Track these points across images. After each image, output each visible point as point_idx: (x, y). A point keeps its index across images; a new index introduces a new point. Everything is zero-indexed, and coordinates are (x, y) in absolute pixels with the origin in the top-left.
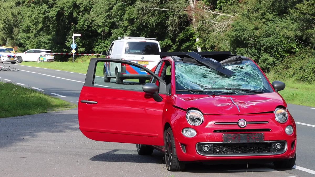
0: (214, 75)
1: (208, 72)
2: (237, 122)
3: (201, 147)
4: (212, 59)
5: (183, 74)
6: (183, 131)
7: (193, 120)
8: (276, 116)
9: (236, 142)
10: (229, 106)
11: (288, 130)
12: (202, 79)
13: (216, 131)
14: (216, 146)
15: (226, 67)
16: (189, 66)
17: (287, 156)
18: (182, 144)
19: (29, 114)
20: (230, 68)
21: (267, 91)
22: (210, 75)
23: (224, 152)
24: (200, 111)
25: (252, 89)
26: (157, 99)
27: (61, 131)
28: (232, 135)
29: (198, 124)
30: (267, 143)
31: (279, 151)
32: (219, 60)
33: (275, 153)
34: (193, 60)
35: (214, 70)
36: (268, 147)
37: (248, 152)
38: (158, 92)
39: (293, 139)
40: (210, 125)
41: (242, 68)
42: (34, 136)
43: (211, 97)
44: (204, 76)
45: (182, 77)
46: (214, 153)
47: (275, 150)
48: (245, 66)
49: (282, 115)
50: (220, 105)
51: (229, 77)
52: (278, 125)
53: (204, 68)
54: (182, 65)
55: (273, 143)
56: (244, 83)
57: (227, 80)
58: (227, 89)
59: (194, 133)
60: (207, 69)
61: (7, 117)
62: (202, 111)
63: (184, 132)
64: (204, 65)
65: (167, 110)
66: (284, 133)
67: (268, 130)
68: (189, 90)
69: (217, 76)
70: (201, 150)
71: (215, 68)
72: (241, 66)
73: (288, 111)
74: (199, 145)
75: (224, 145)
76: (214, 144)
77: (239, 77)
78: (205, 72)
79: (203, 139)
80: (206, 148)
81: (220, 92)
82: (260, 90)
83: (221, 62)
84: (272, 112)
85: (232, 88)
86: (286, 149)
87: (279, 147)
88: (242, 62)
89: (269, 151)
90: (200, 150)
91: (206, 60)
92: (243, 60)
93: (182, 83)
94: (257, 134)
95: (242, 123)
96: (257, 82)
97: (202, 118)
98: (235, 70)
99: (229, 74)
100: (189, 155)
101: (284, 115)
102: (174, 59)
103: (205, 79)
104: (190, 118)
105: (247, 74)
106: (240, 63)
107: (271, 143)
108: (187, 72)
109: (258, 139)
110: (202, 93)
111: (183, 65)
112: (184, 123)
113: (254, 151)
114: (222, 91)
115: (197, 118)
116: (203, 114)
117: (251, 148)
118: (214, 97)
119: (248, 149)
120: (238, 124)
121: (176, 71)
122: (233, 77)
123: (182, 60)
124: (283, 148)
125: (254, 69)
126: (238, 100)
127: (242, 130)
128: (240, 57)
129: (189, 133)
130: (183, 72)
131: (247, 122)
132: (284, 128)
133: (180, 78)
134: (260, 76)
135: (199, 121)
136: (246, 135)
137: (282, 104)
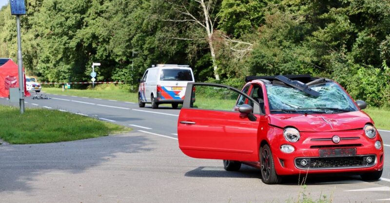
0: (301, 96)
1: (296, 94)
2: (332, 138)
3: (299, 162)
4: (299, 82)
5: (275, 96)
6: (281, 148)
7: (290, 137)
8: (366, 132)
9: (331, 156)
10: (322, 124)
11: (377, 145)
12: (292, 100)
13: (312, 147)
14: (313, 160)
15: (312, 88)
16: (279, 88)
17: (376, 169)
18: (281, 159)
19: (93, 137)
20: (317, 89)
21: (353, 110)
22: (298, 96)
23: (320, 166)
24: (297, 129)
25: (340, 108)
26: (252, 118)
27: (134, 152)
28: (327, 150)
29: (295, 140)
30: (359, 157)
31: (370, 164)
32: (305, 82)
33: (367, 166)
34: (281, 83)
35: (301, 91)
36: (360, 160)
37: (341, 165)
38: (253, 112)
39: (381, 153)
40: (307, 141)
41: (327, 89)
42: (114, 156)
43: (304, 115)
44: (292, 96)
45: (274, 98)
46: (312, 167)
47: (366, 163)
48: (330, 88)
49: (371, 132)
50: (313, 123)
51: (315, 97)
52: (368, 141)
53: (292, 89)
54: (272, 88)
55: (365, 156)
56: (331, 102)
57: (314, 100)
58: (317, 108)
59: (292, 149)
60: (295, 91)
61: (74, 140)
62: (298, 128)
63: (283, 148)
64: (292, 87)
65: (262, 129)
66: (374, 147)
67: (360, 145)
68: (283, 110)
69: (304, 97)
70: (299, 164)
71: (302, 90)
72: (326, 87)
73: (375, 128)
74: (297, 160)
75: (320, 159)
76: (311, 159)
77: (325, 98)
78: (293, 93)
79: (301, 154)
80: (304, 163)
81: (311, 112)
82: (347, 108)
83: (307, 84)
84: (362, 129)
85: (321, 107)
86: (376, 162)
87: (370, 160)
88: (326, 83)
89: (361, 164)
90: (297, 164)
91: (294, 83)
92: (327, 81)
93: (275, 104)
94: (350, 149)
95: (336, 139)
96: (343, 102)
97: (299, 136)
98: (321, 91)
99: (316, 95)
100: (287, 169)
101: (373, 131)
102: (264, 82)
103: (295, 100)
104: (287, 136)
105: (333, 94)
106: (325, 85)
107: (363, 157)
108: (278, 94)
109: (351, 153)
110: (294, 112)
111: (274, 87)
112: (282, 140)
113: (347, 164)
114: (313, 110)
115: (294, 136)
116: (299, 132)
117: (344, 161)
118: (306, 116)
119: (342, 162)
120: (332, 140)
121: (268, 93)
122: (320, 97)
123: (272, 83)
124: (373, 161)
125: (338, 90)
126: (329, 118)
127: (337, 146)
128: (324, 80)
129: (287, 149)
130: (273, 94)
131: (340, 138)
132: (374, 142)
133: (273, 99)
134: (345, 96)
135: (296, 138)
136: (340, 149)
137: (369, 121)
